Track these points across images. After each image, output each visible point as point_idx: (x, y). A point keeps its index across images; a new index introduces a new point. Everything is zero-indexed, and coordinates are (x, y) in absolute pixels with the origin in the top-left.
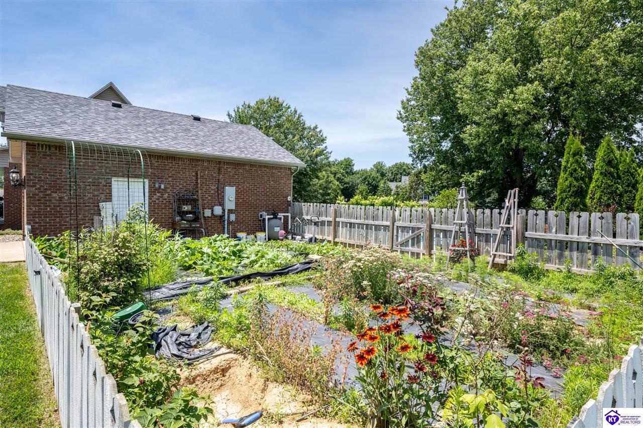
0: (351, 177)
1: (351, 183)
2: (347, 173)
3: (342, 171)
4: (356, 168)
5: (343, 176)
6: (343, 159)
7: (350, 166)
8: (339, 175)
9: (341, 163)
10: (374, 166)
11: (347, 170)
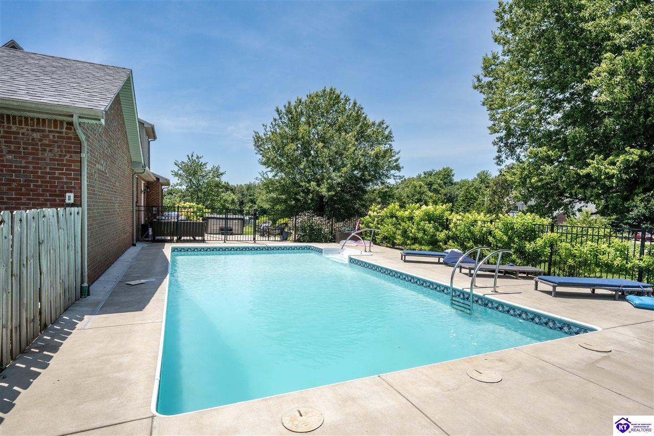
0: (449, 187)
1: (449, 195)
2: (445, 183)
3: (439, 181)
4: (456, 179)
5: (441, 187)
6: (441, 169)
7: (449, 176)
8: (435, 186)
9: (439, 173)
10: (478, 175)
11: (445, 180)
